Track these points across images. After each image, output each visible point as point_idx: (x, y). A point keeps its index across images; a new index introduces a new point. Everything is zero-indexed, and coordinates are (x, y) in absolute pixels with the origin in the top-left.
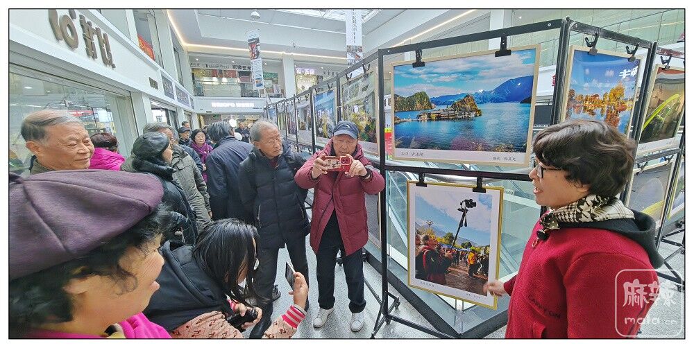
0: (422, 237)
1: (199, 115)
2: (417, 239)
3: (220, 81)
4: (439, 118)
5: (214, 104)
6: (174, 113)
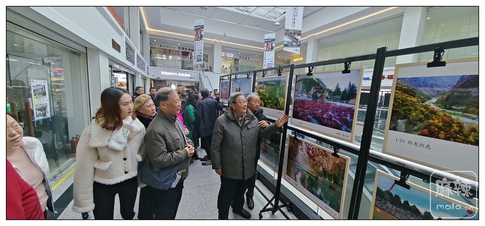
1: (151, 80)
6: (133, 76)
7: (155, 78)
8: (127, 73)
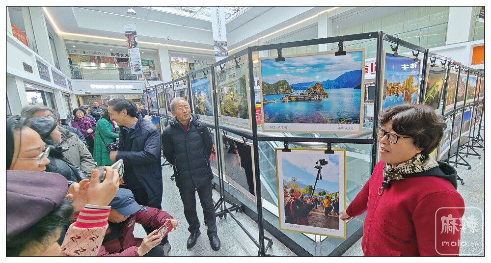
0: (288, 191)
1: (77, 96)
2: (285, 192)
3: (98, 66)
4: (297, 100)
5: (93, 86)
6: (51, 95)
7: (83, 93)
8: (42, 92)
